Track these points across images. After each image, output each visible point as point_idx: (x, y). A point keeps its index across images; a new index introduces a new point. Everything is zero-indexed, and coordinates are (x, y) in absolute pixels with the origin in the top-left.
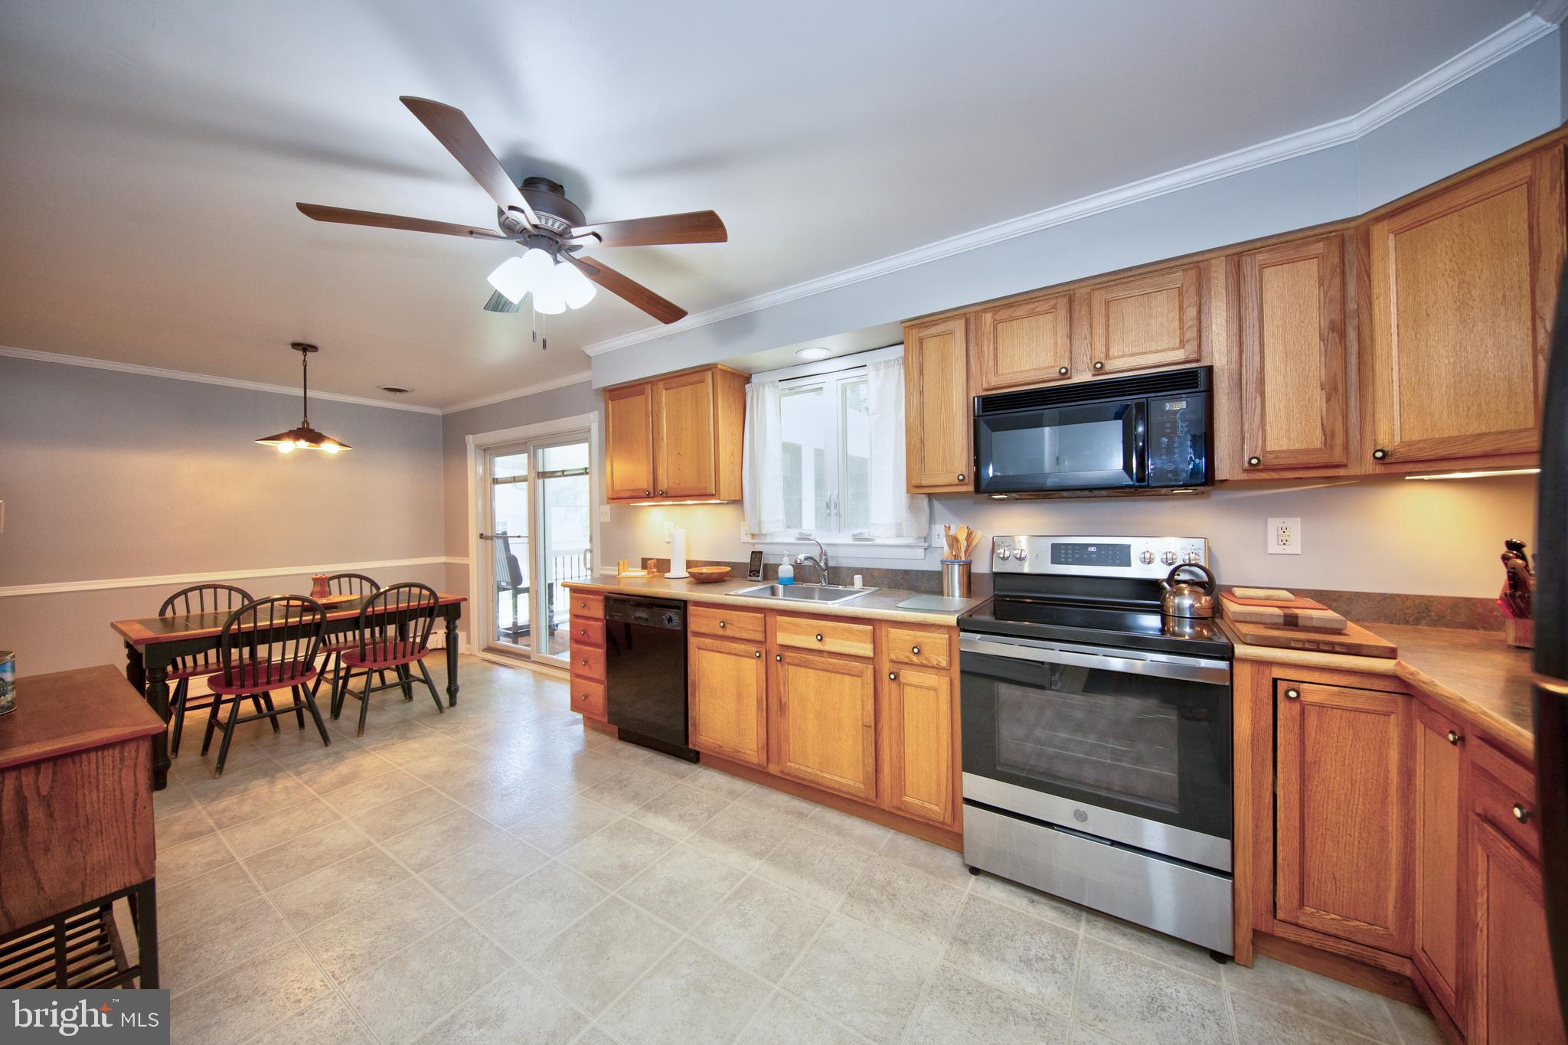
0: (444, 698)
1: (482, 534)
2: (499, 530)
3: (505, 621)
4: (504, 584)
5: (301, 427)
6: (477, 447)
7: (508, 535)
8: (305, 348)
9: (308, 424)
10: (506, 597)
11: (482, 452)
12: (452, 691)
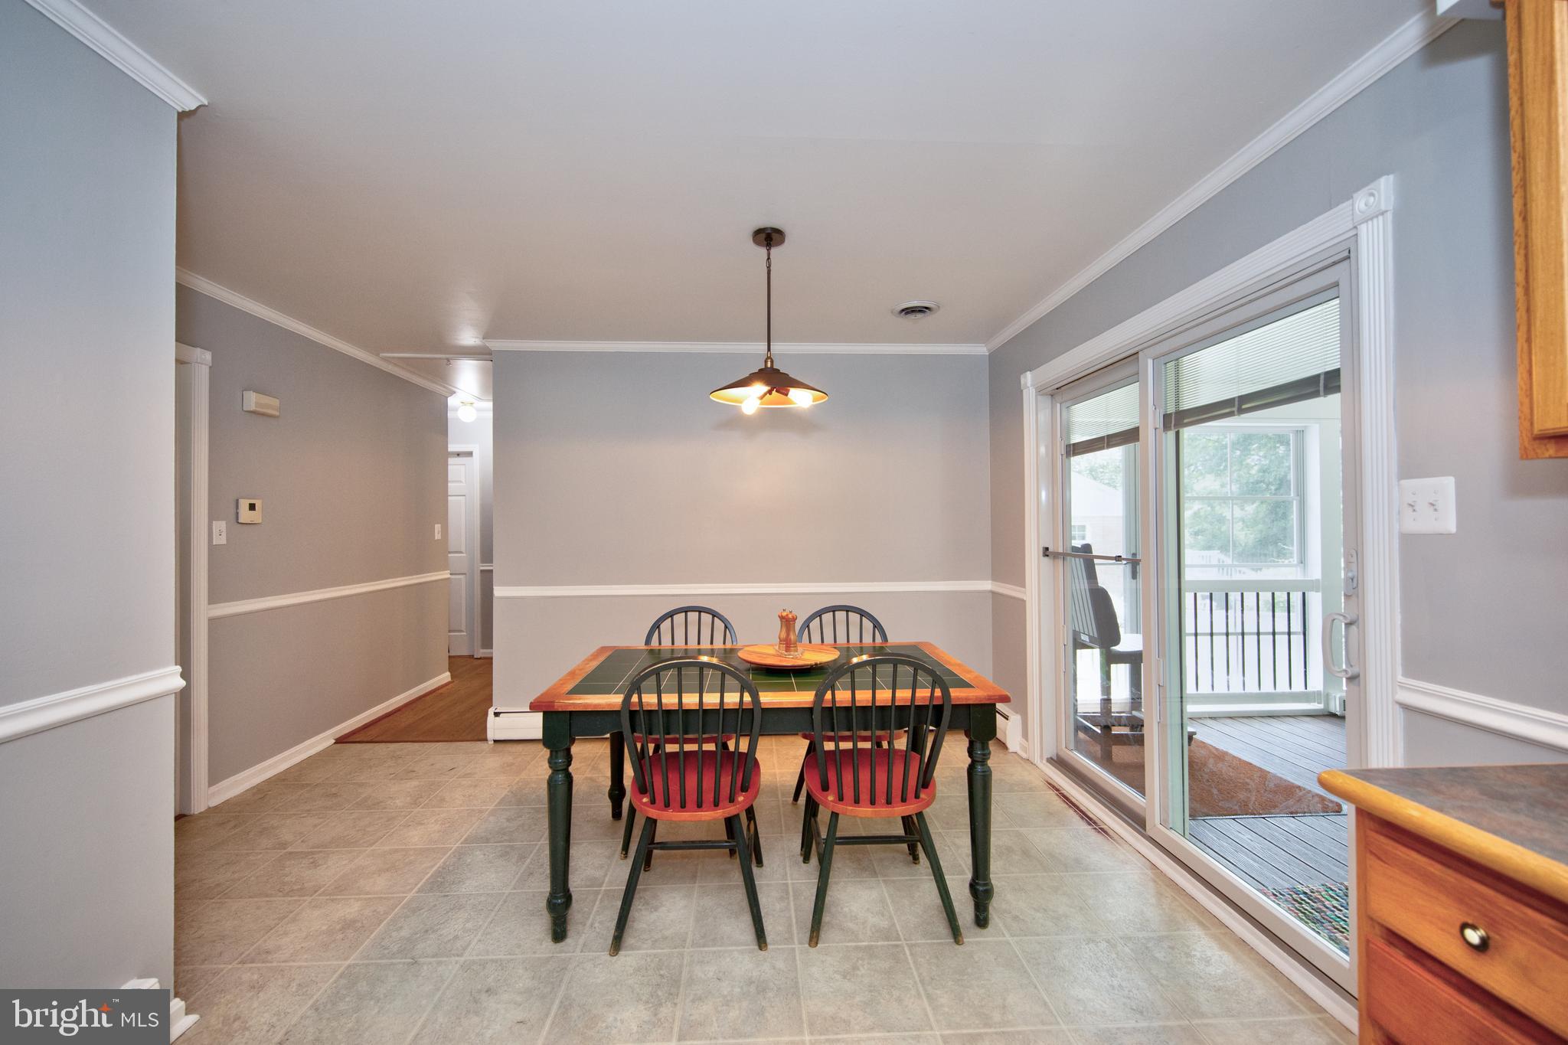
0: (964, 906)
1: (1047, 549)
2: (1077, 543)
3: (1089, 698)
4: (1085, 638)
5: (763, 367)
6: (1040, 391)
7: (1095, 553)
8: (769, 237)
9: (772, 362)
10: (1089, 660)
11: (1048, 399)
12: (981, 891)
